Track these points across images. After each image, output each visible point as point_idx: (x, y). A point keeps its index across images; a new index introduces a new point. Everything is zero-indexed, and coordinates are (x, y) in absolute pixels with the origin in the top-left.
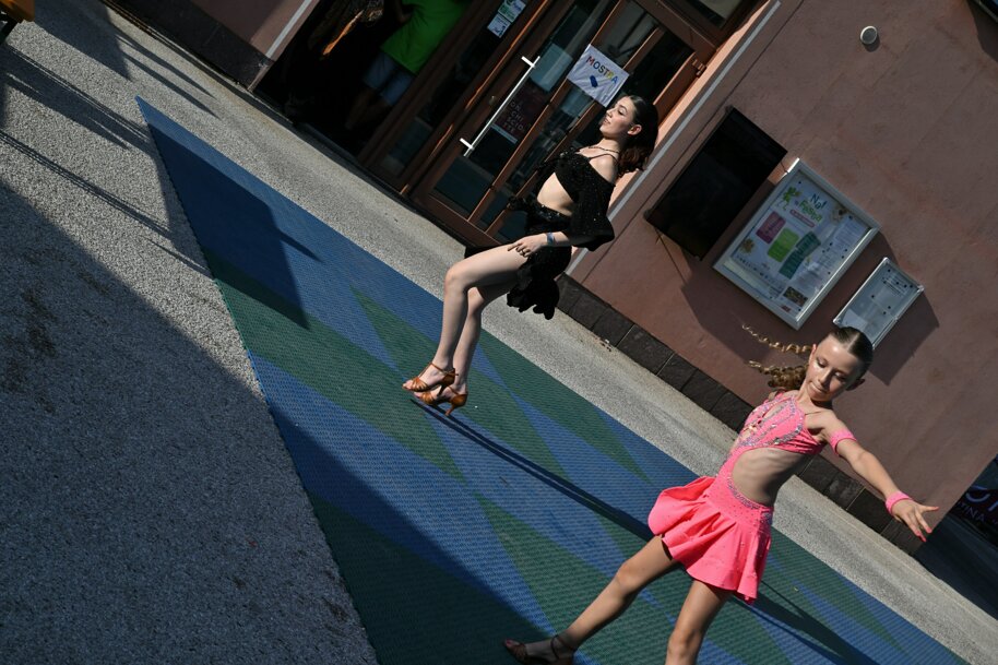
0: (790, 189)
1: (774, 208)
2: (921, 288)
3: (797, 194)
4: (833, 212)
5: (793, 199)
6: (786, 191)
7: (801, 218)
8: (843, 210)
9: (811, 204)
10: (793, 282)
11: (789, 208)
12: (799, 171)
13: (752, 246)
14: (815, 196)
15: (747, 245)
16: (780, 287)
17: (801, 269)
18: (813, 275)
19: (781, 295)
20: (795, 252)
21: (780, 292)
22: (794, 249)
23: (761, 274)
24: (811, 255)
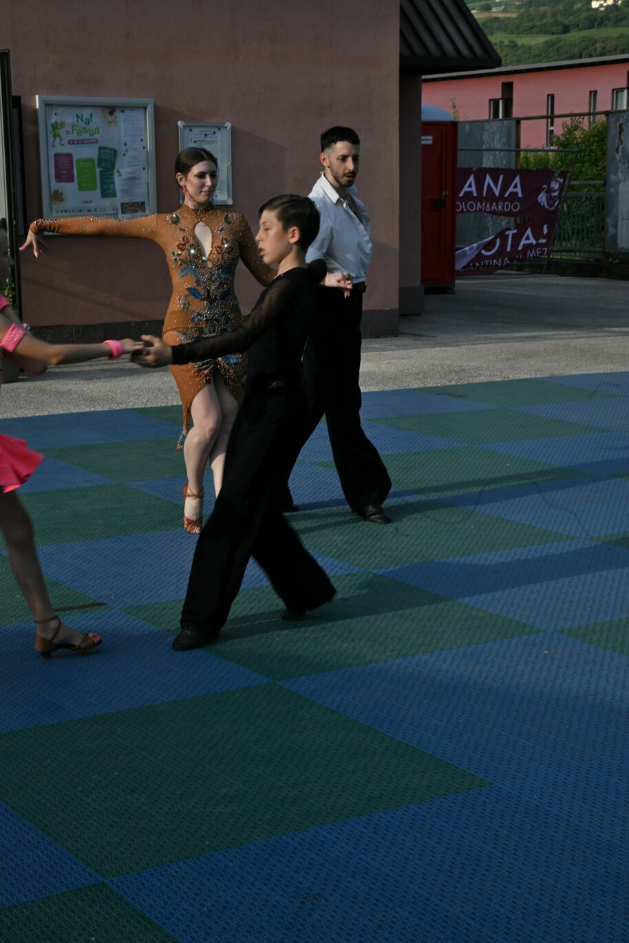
0: (52, 125)
1: (52, 152)
2: (229, 125)
3: (62, 125)
4: (104, 116)
5: (62, 132)
6: (50, 129)
7: (81, 142)
8: (112, 110)
9: (82, 124)
10: (120, 199)
11: (65, 141)
12: (46, 105)
13: (62, 194)
14: (77, 116)
15: (57, 196)
16: (114, 210)
17: (119, 183)
18: (132, 179)
19: (120, 215)
20: (101, 172)
21: (117, 214)
22: (98, 170)
23: (89, 211)
24: (117, 165)
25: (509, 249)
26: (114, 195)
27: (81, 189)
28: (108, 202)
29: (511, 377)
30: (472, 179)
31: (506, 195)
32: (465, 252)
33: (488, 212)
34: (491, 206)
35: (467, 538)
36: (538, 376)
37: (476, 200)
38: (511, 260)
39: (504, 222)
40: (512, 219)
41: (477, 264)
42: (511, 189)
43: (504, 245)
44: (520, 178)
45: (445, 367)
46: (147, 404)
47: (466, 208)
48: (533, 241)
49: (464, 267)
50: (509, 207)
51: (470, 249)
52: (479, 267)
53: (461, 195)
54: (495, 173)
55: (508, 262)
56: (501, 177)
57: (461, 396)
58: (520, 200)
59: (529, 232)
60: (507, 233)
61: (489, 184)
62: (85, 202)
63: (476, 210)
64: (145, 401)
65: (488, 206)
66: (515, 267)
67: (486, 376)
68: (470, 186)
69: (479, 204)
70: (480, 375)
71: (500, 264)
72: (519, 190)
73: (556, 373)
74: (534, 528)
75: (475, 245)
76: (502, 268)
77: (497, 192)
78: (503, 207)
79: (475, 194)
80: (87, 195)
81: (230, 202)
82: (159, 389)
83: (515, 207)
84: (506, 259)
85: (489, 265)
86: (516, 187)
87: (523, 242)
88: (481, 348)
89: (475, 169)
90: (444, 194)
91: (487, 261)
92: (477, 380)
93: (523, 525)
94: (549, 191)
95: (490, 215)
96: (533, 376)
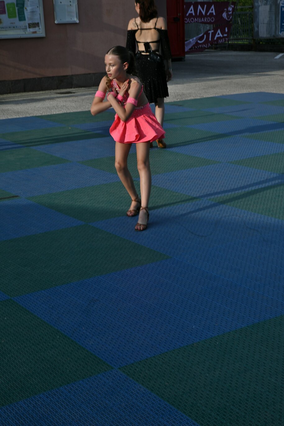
10: (27, 21)
13: (0, 20)
16: (25, 26)
17: (27, 14)
18: (33, 12)
19: (28, 29)
20: (18, 9)
21: (27, 28)
22: (16, 8)
23: (14, 27)
24: (25, 6)
25: (210, 40)
26: (25, 20)
27: (9, 17)
28: (22, 23)
29: (204, 97)
30: (192, 7)
31: (208, 14)
32: (190, 42)
33: (201, 23)
34: (201, 20)
35: (176, 164)
36: (216, 95)
37: (194, 17)
38: (212, 44)
39: (208, 27)
40: (212, 25)
41: (196, 47)
42: (210, 11)
43: (208, 38)
44: (214, 6)
45: (176, 93)
46: (42, 114)
47: (190, 21)
48: (221, 35)
49: (190, 49)
50: (209, 20)
51: (193, 40)
52: (196, 49)
53: (187, 15)
54: (202, 4)
55: (210, 46)
56: (205, 6)
57: (181, 106)
58: (214, 16)
59: (219, 31)
60: (209, 32)
61: (200, 10)
62: (12, 23)
63: (194, 22)
64: (41, 113)
65: (200, 20)
66: (214, 48)
67: (193, 96)
68: (191, 11)
69: (195, 19)
70: (191, 96)
71: (206, 47)
72: (214, 12)
73: (224, 94)
74: (205, 159)
75: (195, 38)
76: (208, 48)
77: (204, 13)
78: (207, 20)
79: (194, 14)
80: (12, 20)
81: (78, 21)
82: (48, 107)
83: (212, 20)
84: (209, 44)
85: (201, 47)
86: (212, 10)
87: (217, 36)
88: (193, 85)
89: (193, 3)
90: (179, 15)
91: (200, 46)
92: (189, 98)
93: (200, 158)
94: (228, 11)
95: (201, 24)
96: (214, 95)
